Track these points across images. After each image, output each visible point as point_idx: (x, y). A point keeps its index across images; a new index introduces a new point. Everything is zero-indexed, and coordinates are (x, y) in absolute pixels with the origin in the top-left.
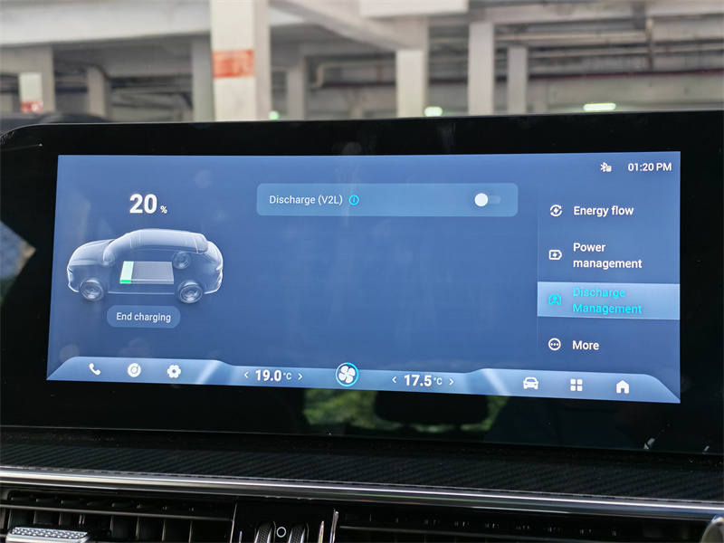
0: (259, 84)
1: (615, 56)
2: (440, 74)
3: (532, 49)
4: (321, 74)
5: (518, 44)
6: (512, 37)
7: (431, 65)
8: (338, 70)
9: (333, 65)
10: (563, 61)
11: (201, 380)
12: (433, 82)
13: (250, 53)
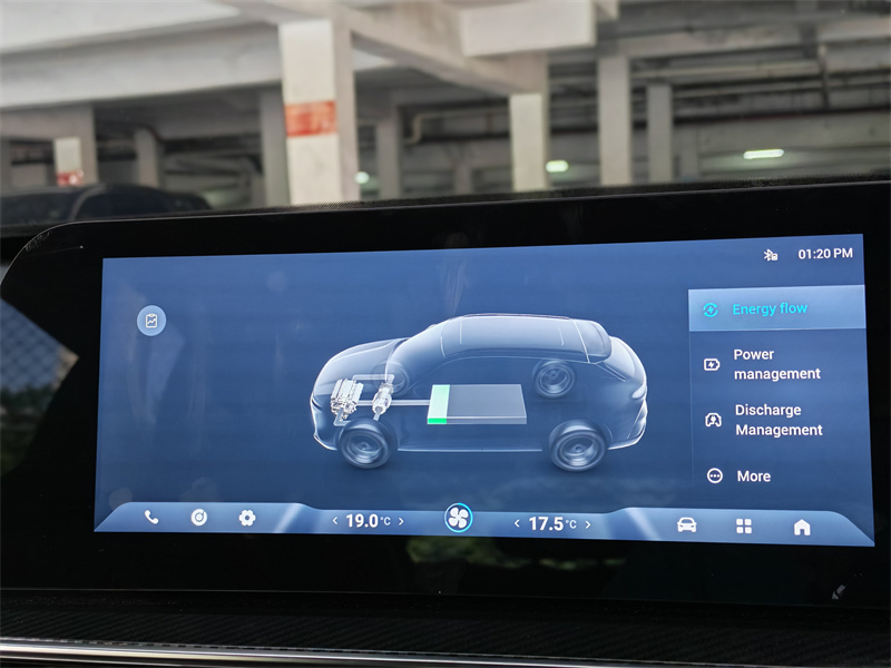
0: (342, 143)
1: (780, 93)
2: (564, 121)
3: (677, 88)
4: (418, 126)
5: (659, 81)
6: (652, 74)
7: (553, 111)
8: (438, 121)
9: (433, 115)
10: (716, 101)
11: (280, 528)
12: (556, 131)
13: (331, 104)
